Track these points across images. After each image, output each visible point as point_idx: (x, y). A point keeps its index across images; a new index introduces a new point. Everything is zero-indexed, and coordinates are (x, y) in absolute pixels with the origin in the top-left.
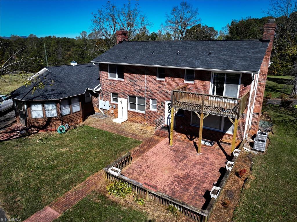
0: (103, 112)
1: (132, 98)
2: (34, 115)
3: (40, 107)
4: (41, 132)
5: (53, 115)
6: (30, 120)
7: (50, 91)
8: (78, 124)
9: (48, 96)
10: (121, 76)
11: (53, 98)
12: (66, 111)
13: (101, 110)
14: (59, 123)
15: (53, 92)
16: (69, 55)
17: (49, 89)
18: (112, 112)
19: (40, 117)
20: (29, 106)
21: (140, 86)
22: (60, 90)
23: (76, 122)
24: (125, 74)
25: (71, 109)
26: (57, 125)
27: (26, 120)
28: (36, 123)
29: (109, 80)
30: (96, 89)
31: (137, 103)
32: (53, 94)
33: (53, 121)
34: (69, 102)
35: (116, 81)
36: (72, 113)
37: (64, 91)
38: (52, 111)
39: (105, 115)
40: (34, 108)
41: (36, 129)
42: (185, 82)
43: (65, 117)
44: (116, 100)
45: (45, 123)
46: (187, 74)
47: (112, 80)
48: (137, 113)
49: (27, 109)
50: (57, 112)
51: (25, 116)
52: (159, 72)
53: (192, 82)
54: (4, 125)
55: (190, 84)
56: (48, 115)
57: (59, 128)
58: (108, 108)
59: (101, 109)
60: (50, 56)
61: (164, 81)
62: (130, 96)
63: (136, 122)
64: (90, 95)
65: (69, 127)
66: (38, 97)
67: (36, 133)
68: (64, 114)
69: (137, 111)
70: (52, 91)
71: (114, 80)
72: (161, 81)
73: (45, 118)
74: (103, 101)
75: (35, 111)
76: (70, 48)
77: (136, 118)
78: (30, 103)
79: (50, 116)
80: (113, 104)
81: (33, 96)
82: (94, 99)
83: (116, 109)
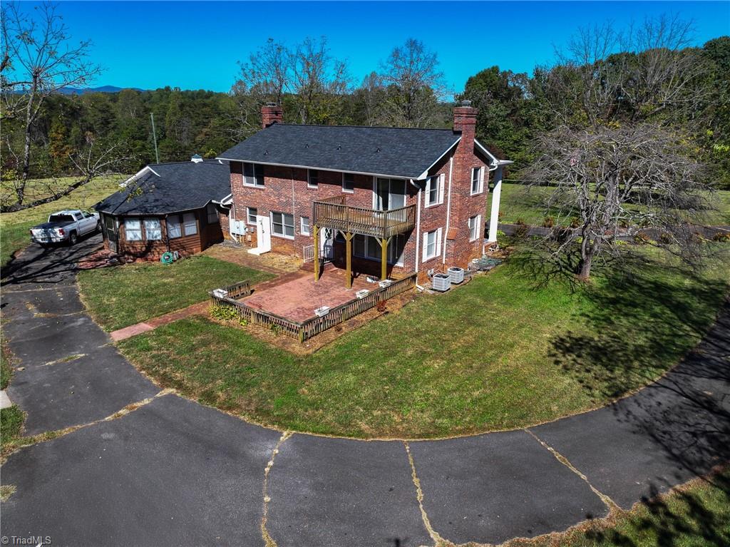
0: (235, 239)
1: (277, 216)
2: (130, 236)
3: (137, 225)
4: (139, 261)
5: (156, 237)
6: (123, 244)
7: (152, 201)
8: (193, 253)
9: (149, 208)
10: (261, 182)
11: (156, 212)
12: (175, 232)
13: (232, 236)
14: (165, 248)
15: (157, 203)
16: (206, 135)
17: (151, 198)
18: (249, 238)
19: (137, 239)
20: (122, 223)
21: (286, 197)
22: (167, 200)
23: (189, 251)
24: (266, 179)
25: (183, 230)
26: (161, 252)
27: (117, 244)
28: (131, 248)
29: (244, 187)
30: (224, 202)
31: (283, 224)
32: (156, 206)
33: (156, 246)
34: (180, 218)
35: (254, 188)
36: (183, 236)
37: (172, 202)
38: (154, 230)
39: (238, 244)
40: (129, 225)
41: (132, 257)
42: (343, 190)
43: (174, 241)
44: (254, 219)
45: (144, 249)
46: (345, 179)
47: (247, 187)
48: (283, 239)
49: (119, 227)
50: (162, 233)
51: (116, 237)
52: (311, 175)
53: (351, 192)
54: (86, 253)
55: (349, 194)
56: (149, 237)
57: (164, 257)
58: (243, 232)
59: (233, 234)
60: (165, 136)
61: (317, 190)
62: (274, 213)
63: (283, 254)
64: (217, 212)
65: (180, 257)
66: (135, 209)
67: (130, 262)
68: (172, 237)
69: (284, 236)
70: (154, 202)
71: (251, 188)
72: (313, 190)
73: (144, 242)
74: (236, 221)
75: (131, 230)
76: (207, 118)
77: (283, 247)
78: (123, 218)
79: (151, 239)
80: (250, 225)
81: (127, 208)
82: (223, 217)
83: (254, 233)
